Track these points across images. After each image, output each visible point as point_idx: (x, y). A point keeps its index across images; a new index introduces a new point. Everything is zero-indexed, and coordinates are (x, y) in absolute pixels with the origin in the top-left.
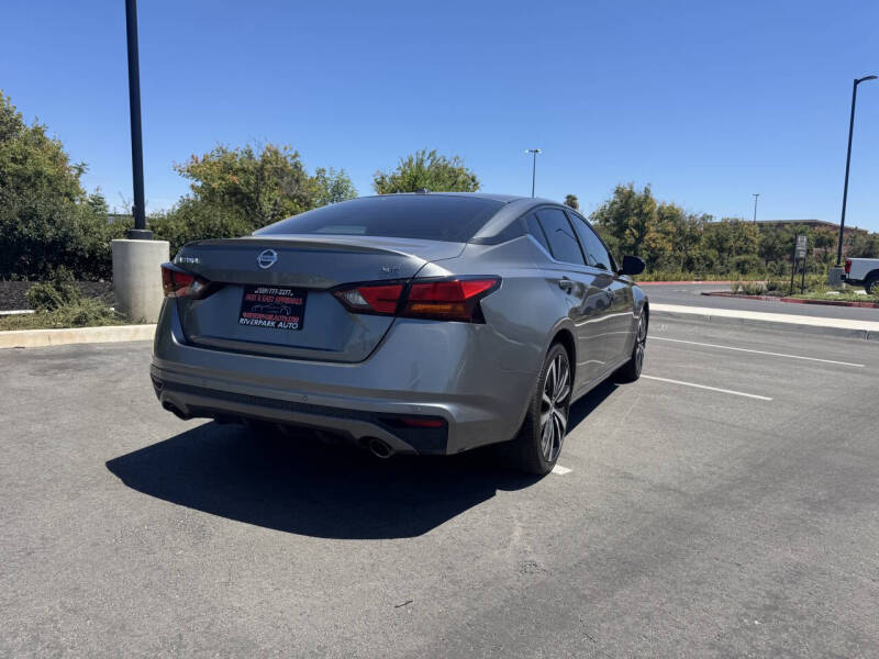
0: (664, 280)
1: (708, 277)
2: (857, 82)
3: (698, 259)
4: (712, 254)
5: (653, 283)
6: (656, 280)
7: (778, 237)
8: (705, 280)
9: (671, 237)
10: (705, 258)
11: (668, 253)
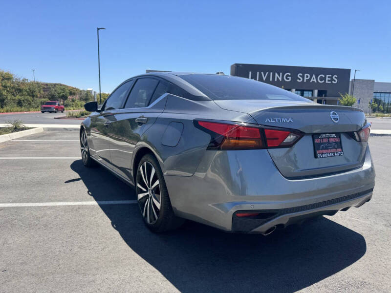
0: (11, 112)
1: (31, 109)
2: (98, 29)
3: (24, 101)
4: (30, 98)
5: (6, 114)
6: (7, 112)
7: (56, 91)
8: (29, 111)
9: (8, 89)
10: (27, 100)
11: (9, 98)
